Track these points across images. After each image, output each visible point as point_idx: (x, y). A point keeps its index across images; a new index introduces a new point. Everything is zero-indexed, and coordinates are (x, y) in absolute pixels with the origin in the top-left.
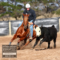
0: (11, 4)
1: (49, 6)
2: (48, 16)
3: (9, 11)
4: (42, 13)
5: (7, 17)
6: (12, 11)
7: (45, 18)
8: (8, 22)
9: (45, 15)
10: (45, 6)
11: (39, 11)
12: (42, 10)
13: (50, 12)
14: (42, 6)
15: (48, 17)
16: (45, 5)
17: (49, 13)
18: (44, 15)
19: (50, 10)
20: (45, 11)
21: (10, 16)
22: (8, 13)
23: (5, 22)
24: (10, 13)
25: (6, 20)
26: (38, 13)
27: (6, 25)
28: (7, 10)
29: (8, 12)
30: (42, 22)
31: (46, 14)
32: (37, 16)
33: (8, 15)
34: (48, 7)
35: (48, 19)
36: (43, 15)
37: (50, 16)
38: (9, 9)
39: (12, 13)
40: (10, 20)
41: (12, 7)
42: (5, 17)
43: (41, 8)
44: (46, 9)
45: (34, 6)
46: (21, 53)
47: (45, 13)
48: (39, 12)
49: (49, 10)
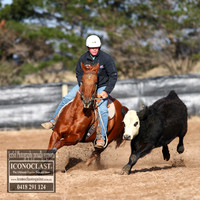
0: (69, 33)
1: (181, 39)
2: (179, 68)
3: (61, 53)
4: (162, 59)
5: (57, 72)
6: (70, 54)
7: (169, 74)
8: (61, 86)
9: (170, 64)
10: (171, 39)
11: (154, 54)
12: (163, 50)
13: (184, 55)
14: (160, 37)
15: (179, 72)
16: (172, 36)
17: (183, 59)
18: (167, 66)
19: (185, 50)
20: (172, 52)
21: (65, 68)
22: (61, 60)
23: (51, 86)
24: (65, 59)
25: (54, 81)
26: (148, 59)
27: (55, 94)
28: (57, 50)
29: (59, 56)
30: (162, 85)
31: (173, 61)
32: (147, 68)
33: (58, 66)
34: (178, 40)
35: (180, 78)
36: (165, 65)
37: (185, 68)
38: (61, 47)
39: (70, 58)
40: (65, 81)
41: (72, 41)
42: (50, 72)
43: (159, 45)
44: (173, 46)
45: (139, 38)
46: (97, 181)
47: (170, 60)
48: (152, 57)
49: (182, 49)
